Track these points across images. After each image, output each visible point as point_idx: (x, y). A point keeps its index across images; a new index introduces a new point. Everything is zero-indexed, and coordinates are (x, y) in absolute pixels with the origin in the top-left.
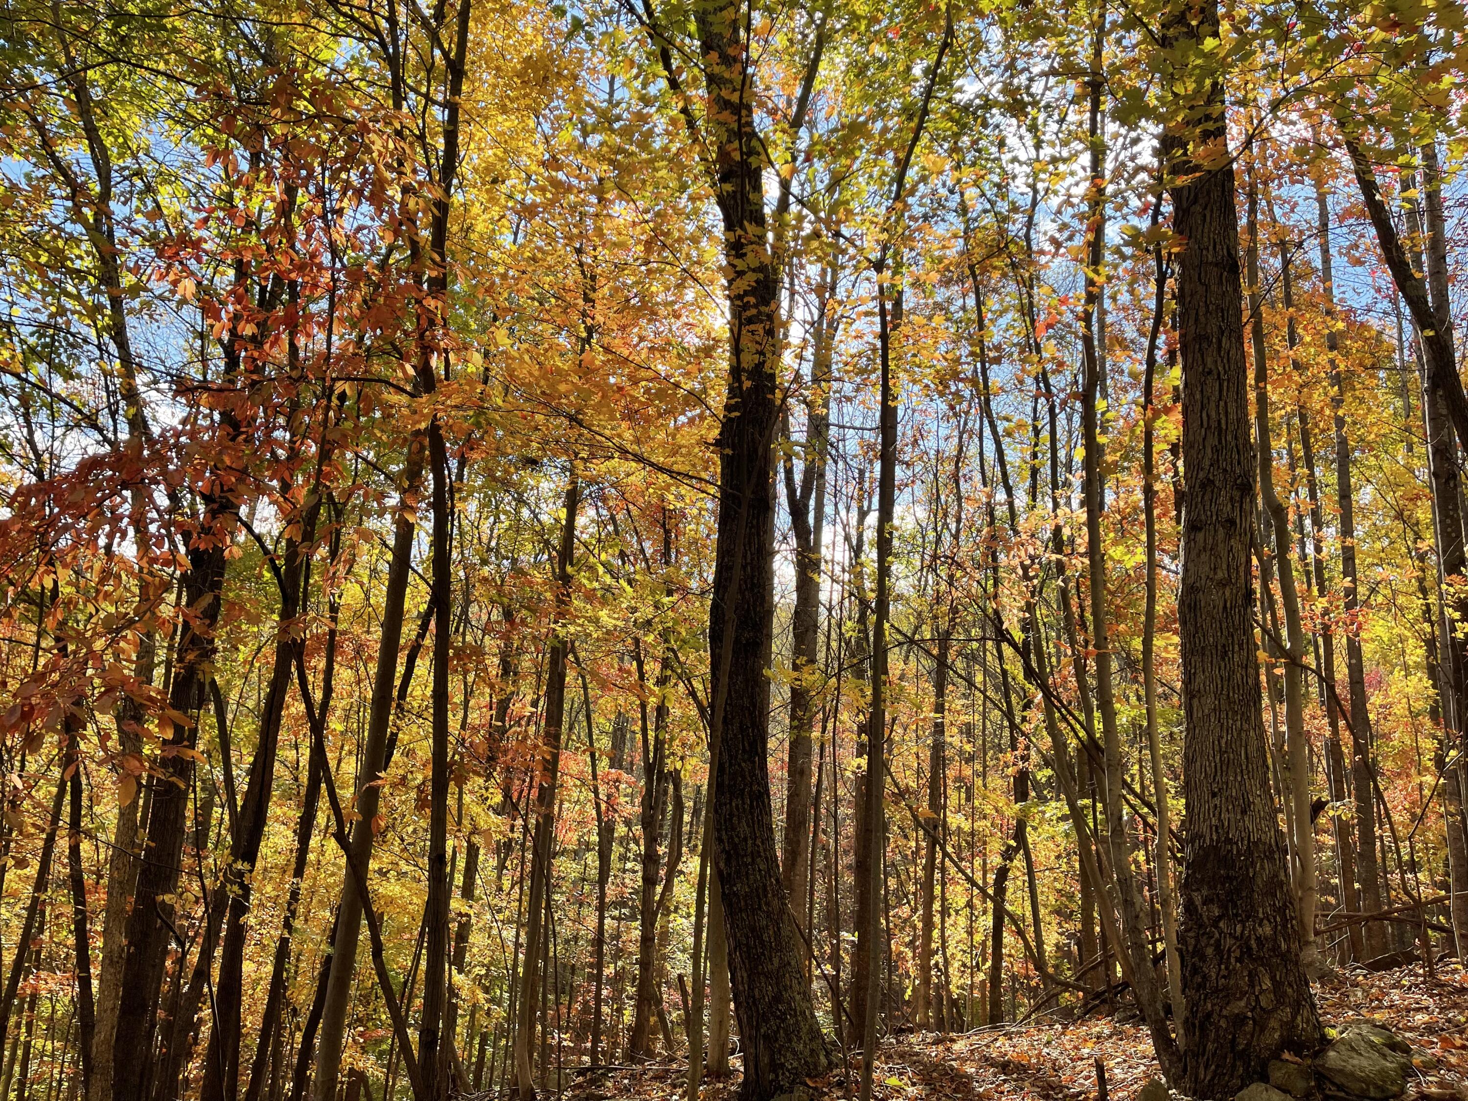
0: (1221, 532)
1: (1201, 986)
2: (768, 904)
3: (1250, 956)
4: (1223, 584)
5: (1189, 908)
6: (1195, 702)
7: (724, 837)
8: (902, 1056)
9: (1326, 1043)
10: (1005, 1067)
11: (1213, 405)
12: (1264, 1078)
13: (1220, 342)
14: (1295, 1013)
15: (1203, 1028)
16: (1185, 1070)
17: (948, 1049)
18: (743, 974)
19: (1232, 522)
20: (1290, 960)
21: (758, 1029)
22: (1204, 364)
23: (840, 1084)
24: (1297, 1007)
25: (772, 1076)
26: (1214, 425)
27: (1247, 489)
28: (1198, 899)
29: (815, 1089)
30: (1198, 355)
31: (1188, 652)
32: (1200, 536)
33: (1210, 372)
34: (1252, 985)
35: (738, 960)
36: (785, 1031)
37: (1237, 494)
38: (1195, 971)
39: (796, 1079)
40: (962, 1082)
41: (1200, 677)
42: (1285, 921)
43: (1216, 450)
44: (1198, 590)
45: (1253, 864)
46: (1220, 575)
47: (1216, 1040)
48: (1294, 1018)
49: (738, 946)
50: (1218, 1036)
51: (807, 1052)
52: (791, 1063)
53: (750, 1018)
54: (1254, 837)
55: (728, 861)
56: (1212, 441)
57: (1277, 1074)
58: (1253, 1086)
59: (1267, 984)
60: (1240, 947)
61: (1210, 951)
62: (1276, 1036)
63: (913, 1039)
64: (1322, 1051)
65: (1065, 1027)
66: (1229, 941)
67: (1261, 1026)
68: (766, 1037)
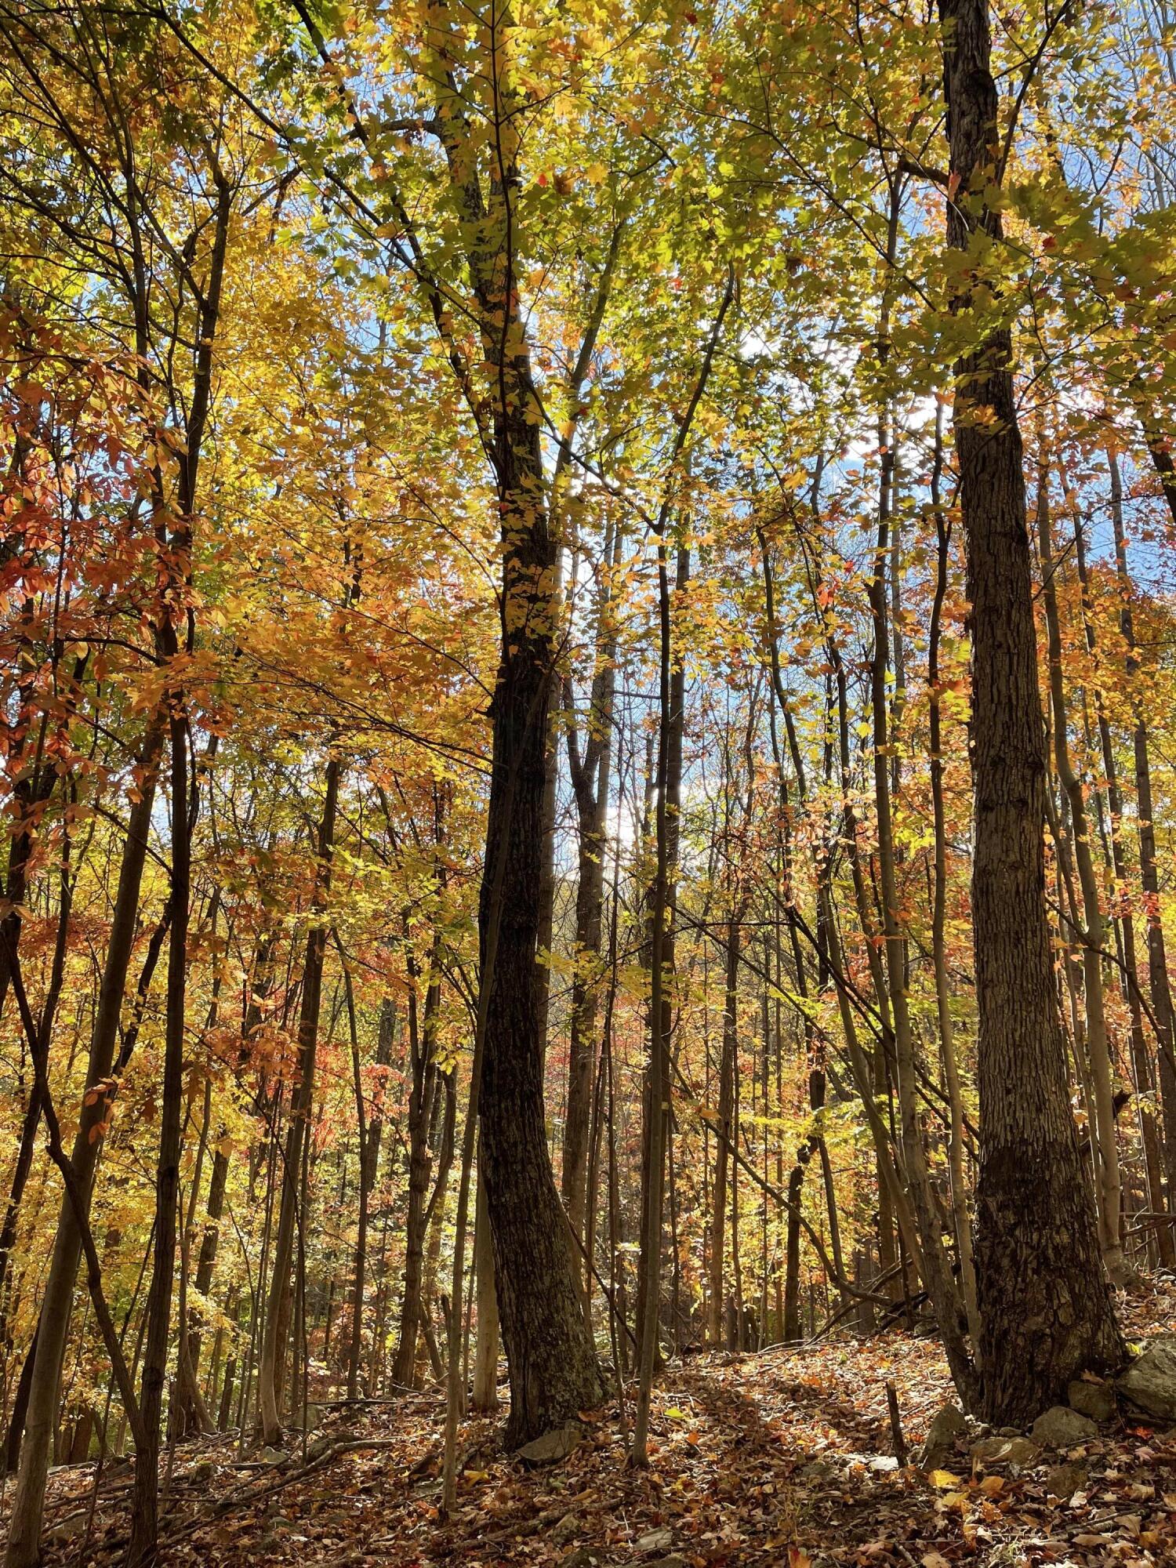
0: (1013, 812)
1: (996, 1301)
2: (538, 1216)
3: (1048, 1265)
4: (1015, 867)
5: (984, 1215)
6: (988, 993)
7: (492, 1142)
8: (687, 1381)
9: (1128, 1360)
10: (794, 1392)
11: (1003, 680)
12: (1064, 1402)
13: (1009, 615)
14: (1096, 1329)
15: (999, 1347)
16: (982, 1393)
17: (736, 1372)
18: (510, 1295)
19: (1023, 802)
20: (1090, 1271)
21: (526, 1358)
22: (994, 637)
23: (616, 1418)
24: (1097, 1322)
25: (541, 1410)
26: (1004, 700)
27: (1038, 767)
28: (993, 1206)
29: (589, 1423)
30: (987, 628)
31: (983, 940)
32: (991, 817)
33: (1000, 646)
34: (1050, 1299)
35: (505, 1279)
36: (557, 1358)
37: (1028, 773)
38: (991, 1284)
39: (568, 1413)
40: (746, 1410)
41: (993, 965)
42: (1083, 1227)
43: (1007, 727)
44: (990, 874)
45: (1049, 1167)
46: (1012, 857)
47: (1013, 1360)
48: (1094, 1334)
49: (506, 1263)
50: (1015, 1356)
51: (580, 1383)
52: (561, 1395)
53: (518, 1345)
54: (1050, 1137)
55: (496, 1169)
56: (1003, 717)
57: (1077, 1397)
58: (1053, 1410)
59: (1066, 1297)
60: (1037, 1257)
61: (1006, 1262)
62: (1076, 1354)
63: (702, 1360)
64: (1125, 1370)
65: (862, 1342)
66: (1026, 1251)
67: (1060, 1345)
68: (535, 1365)
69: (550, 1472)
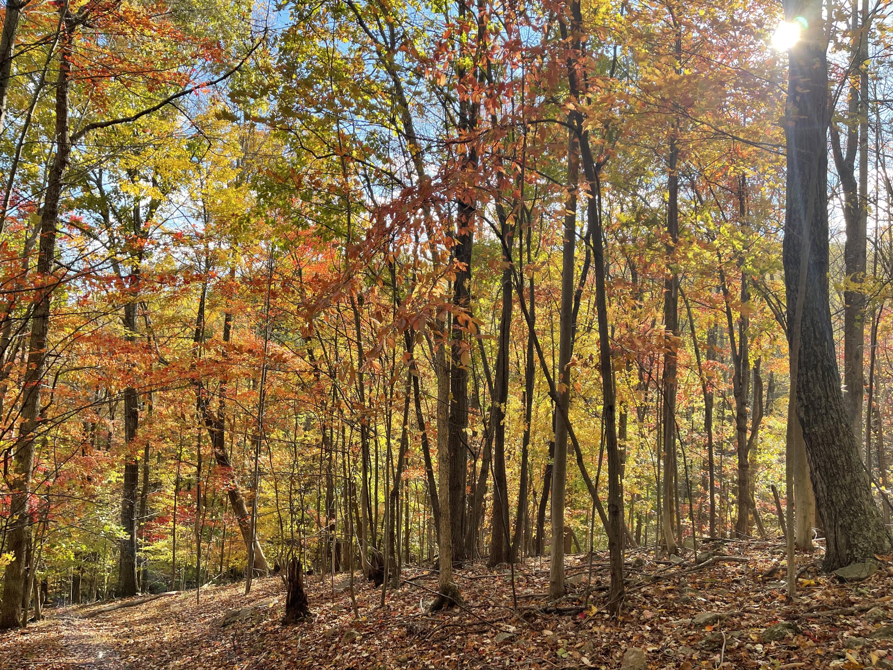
2: (840, 441)
7: (803, 396)
18: (822, 486)
21: (836, 521)
25: (848, 551)
29: (882, 561)
35: (818, 476)
36: (858, 524)
39: (867, 554)
49: (818, 468)
51: (875, 538)
52: (862, 544)
53: (828, 515)
55: (807, 413)
68: (842, 527)
69: (858, 585)
